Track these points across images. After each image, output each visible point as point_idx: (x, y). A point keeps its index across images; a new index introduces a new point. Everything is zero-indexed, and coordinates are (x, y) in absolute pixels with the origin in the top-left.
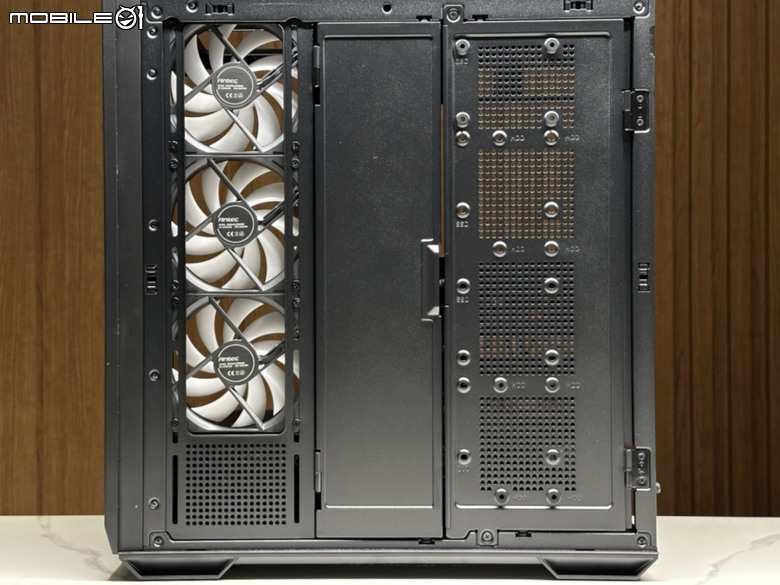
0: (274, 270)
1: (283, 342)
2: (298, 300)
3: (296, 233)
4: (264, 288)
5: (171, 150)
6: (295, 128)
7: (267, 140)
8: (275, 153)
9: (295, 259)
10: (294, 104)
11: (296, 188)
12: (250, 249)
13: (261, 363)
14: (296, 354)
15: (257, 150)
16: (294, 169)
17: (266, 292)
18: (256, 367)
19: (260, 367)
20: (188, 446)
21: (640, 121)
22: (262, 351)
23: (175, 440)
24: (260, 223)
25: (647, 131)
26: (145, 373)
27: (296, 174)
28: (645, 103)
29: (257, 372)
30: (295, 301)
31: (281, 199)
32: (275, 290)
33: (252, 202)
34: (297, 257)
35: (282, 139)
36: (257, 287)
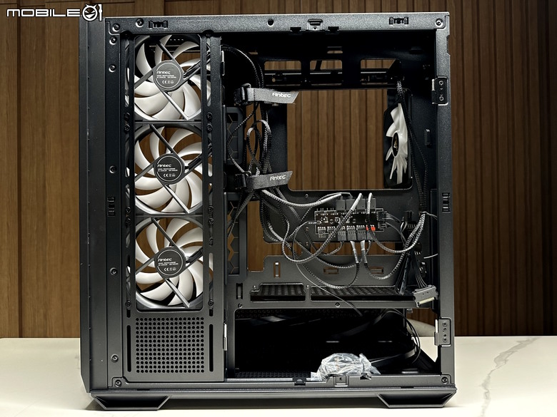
0: (197, 200)
1: (202, 248)
2: (212, 219)
3: (210, 174)
4: (188, 211)
5: (125, 119)
6: (209, 104)
7: (191, 111)
8: (196, 121)
9: (210, 193)
10: (208, 87)
11: (210, 144)
12: (180, 185)
13: (187, 262)
14: (211, 255)
15: (184, 118)
16: (209, 132)
17: (190, 214)
18: (184, 265)
19: (187, 265)
20: (137, 319)
21: (441, 98)
22: (188, 254)
23: (129, 315)
24: (186, 168)
25: (446, 104)
26: (107, 270)
27: (210, 134)
28: (445, 86)
29: (185, 268)
30: (210, 220)
31: (201, 152)
32: (197, 213)
33: (180, 155)
34: (211, 191)
35: (200, 111)
36: (185, 211)
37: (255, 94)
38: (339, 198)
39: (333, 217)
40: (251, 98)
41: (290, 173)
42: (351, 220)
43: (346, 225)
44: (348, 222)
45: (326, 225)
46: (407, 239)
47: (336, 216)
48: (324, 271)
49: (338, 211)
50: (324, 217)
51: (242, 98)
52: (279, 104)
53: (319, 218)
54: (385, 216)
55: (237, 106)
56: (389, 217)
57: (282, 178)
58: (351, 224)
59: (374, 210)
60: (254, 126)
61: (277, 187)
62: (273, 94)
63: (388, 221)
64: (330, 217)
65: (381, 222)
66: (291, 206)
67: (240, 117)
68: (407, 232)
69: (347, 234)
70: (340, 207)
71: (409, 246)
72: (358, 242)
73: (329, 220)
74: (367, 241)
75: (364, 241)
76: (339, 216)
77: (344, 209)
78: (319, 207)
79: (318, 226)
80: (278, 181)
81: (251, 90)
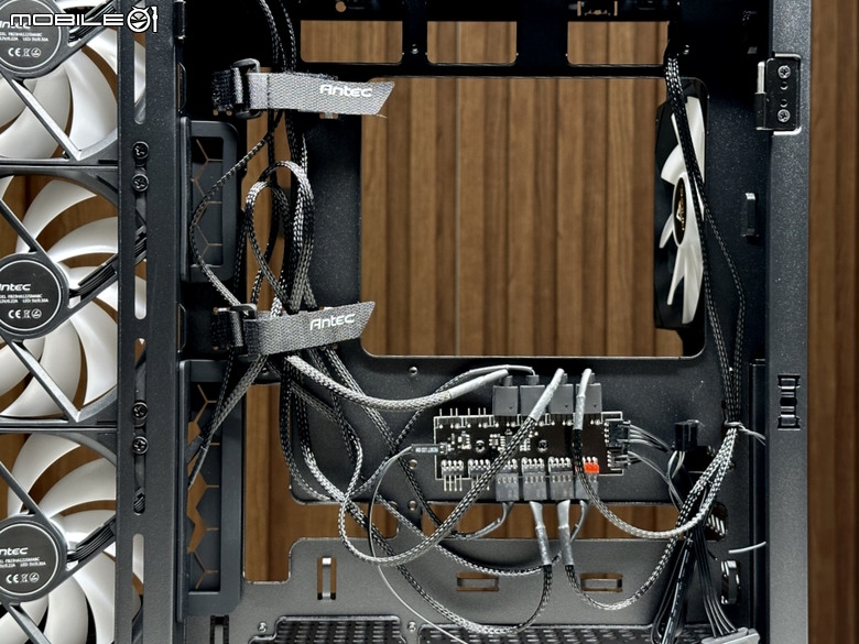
0: (101, 381)
1: (114, 520)
2: (143, 440)
3: (140, 310)
4: (77, 416)
6: (140, 118)
7: (89, 135)
8: (102, 162)
9: (140, 364)
11: (142, 229)
12: (54, 341)
13: (71, 558)
14: (138, 543)
15: (68, 155)
16: (137, 194)
17: (81, 426)
18: (62, 566)
19: (71, 566)
21: (784, 115)
22: (74, 536)
24: (73, 293)
25: (797, 132)
27: (141, 203)
28: (793, 81)
29: (63, 576)
30: (135, 441)
31: (113, 249)
32: (100, 421)
33: (57, 256)
34: (143, 359)
35: (114, 137)
36: (65, 416)
37: (272, 89)
38: (500, 381)
39: (485, 434)
40: (258, 102)
41: (366, 308)
42: (535, 443)
43: (519, 456)
44: (525, 447)
45: (465, 456)
46: (684, 498)
47: (494, 431)
48: (460, 581)
49: (499, 419)
50: (458, 433)
51: (234, 98)
52: (340, 115)
53: (445, 434)
54: (626, 433)
55: (222, 117)
56: (637, 435)
57: (342, 322)
58: (533, 454)
59: (596, 417)
60: (270, 177)
61: (330, 346)
62: (322, 89)
63: (636, 447)
64: (477, 433)
65: (617, 451)
66: (372, 406)
67: (228, 149)
68: (685, 481)
69: (521, 481)
70: (504, 406)
71: (689, 519)
72: (550, 504)
73: (473, 443)
74: (575, 502)
75: (567, 503)
76: (502, 430)
77: (513, 412)
78: (446, 406)
79: (441, 458)
80: (334, 330)
81: (259, 78)
